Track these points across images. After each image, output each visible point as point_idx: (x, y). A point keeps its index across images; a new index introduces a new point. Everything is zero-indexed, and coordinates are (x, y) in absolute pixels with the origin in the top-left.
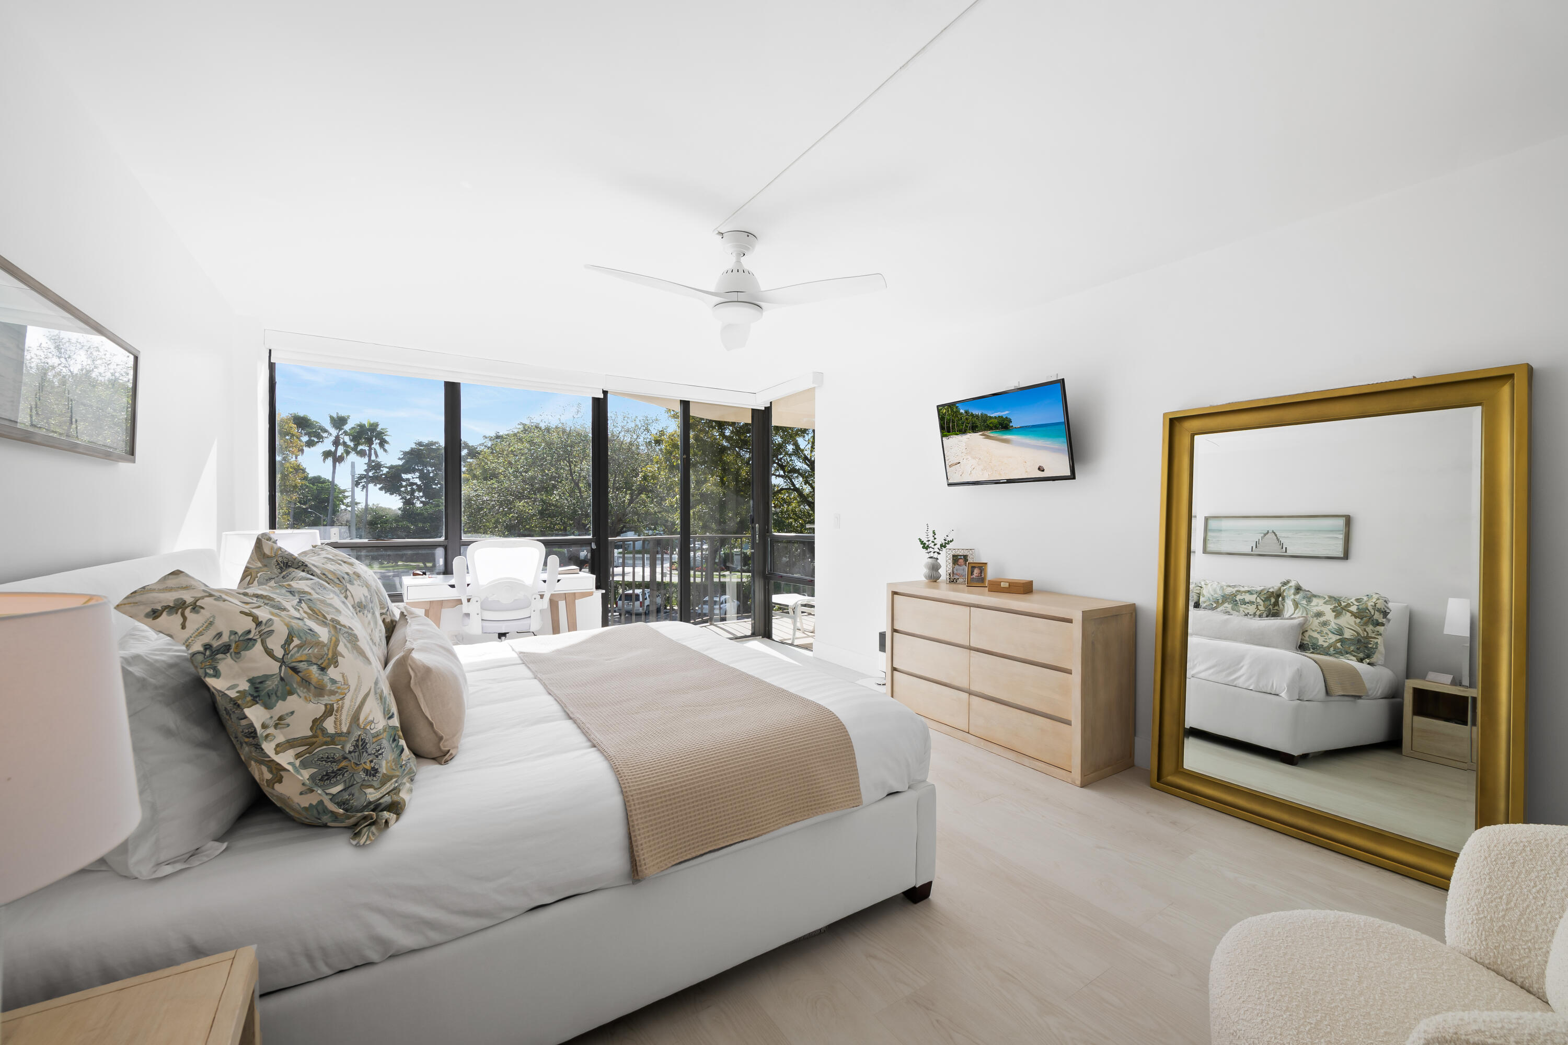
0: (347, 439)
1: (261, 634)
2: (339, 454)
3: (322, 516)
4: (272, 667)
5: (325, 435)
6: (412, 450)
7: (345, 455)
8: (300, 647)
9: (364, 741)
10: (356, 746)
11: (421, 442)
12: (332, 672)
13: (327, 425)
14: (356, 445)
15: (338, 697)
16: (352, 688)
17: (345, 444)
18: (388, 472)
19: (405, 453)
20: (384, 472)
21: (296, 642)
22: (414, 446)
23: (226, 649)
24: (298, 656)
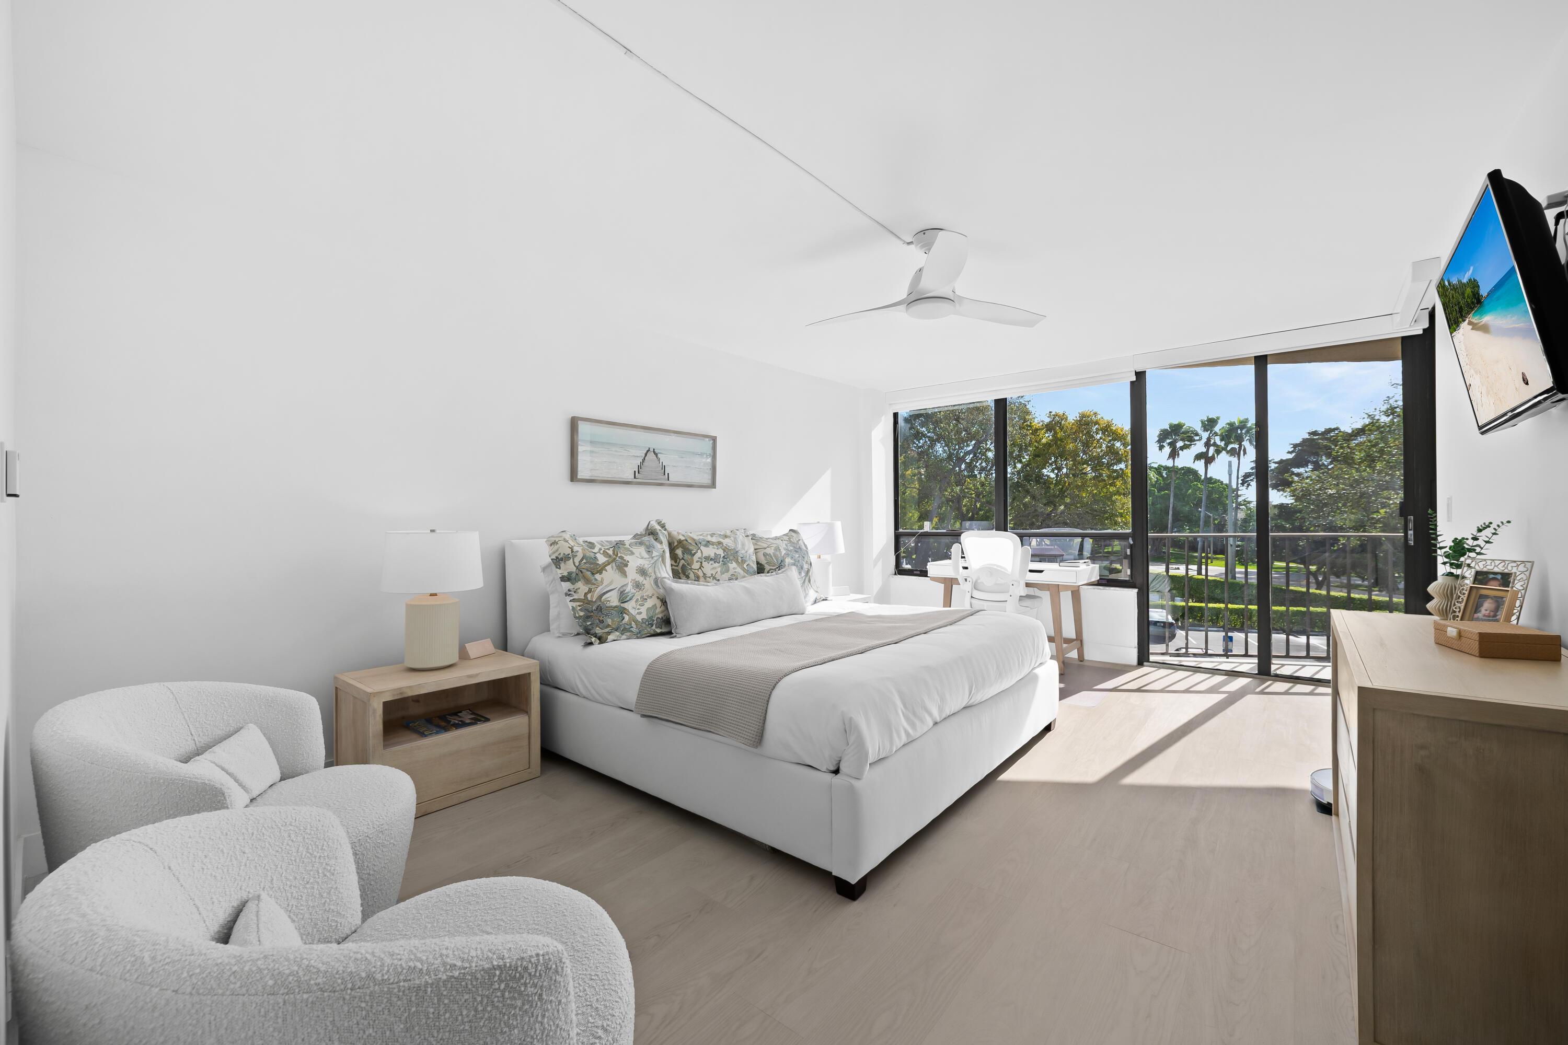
0: (1217, 440)
1: (573, 556)
2: (1210, 454)
3: (1211, 515)
4: (574, 569)
5: (1197, 438)
6: (1305, 441)
7: (1216, 455)
8: (585, 563)
9: (601, 607)
10: (597, 608)
11: (1316, 431)
12: (598, 576)
13: (1198, 428)
14: (1226, 445)
15: (595, 586)
16: (604, 585)
17: (1215, 444)
18: (1276, 468)
19: (1295, 446)
20: (1273, 468)
21: (584, 561)
22: (1307, 436)
23: (562, 559)
24: (583, 567)
